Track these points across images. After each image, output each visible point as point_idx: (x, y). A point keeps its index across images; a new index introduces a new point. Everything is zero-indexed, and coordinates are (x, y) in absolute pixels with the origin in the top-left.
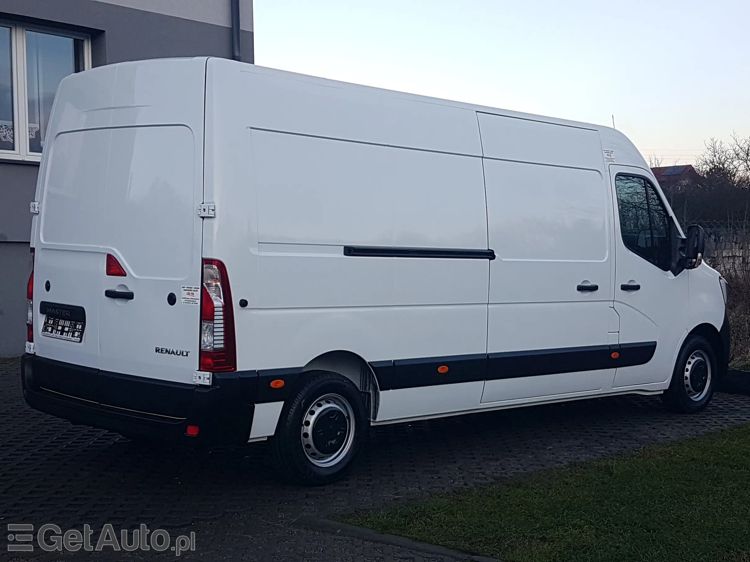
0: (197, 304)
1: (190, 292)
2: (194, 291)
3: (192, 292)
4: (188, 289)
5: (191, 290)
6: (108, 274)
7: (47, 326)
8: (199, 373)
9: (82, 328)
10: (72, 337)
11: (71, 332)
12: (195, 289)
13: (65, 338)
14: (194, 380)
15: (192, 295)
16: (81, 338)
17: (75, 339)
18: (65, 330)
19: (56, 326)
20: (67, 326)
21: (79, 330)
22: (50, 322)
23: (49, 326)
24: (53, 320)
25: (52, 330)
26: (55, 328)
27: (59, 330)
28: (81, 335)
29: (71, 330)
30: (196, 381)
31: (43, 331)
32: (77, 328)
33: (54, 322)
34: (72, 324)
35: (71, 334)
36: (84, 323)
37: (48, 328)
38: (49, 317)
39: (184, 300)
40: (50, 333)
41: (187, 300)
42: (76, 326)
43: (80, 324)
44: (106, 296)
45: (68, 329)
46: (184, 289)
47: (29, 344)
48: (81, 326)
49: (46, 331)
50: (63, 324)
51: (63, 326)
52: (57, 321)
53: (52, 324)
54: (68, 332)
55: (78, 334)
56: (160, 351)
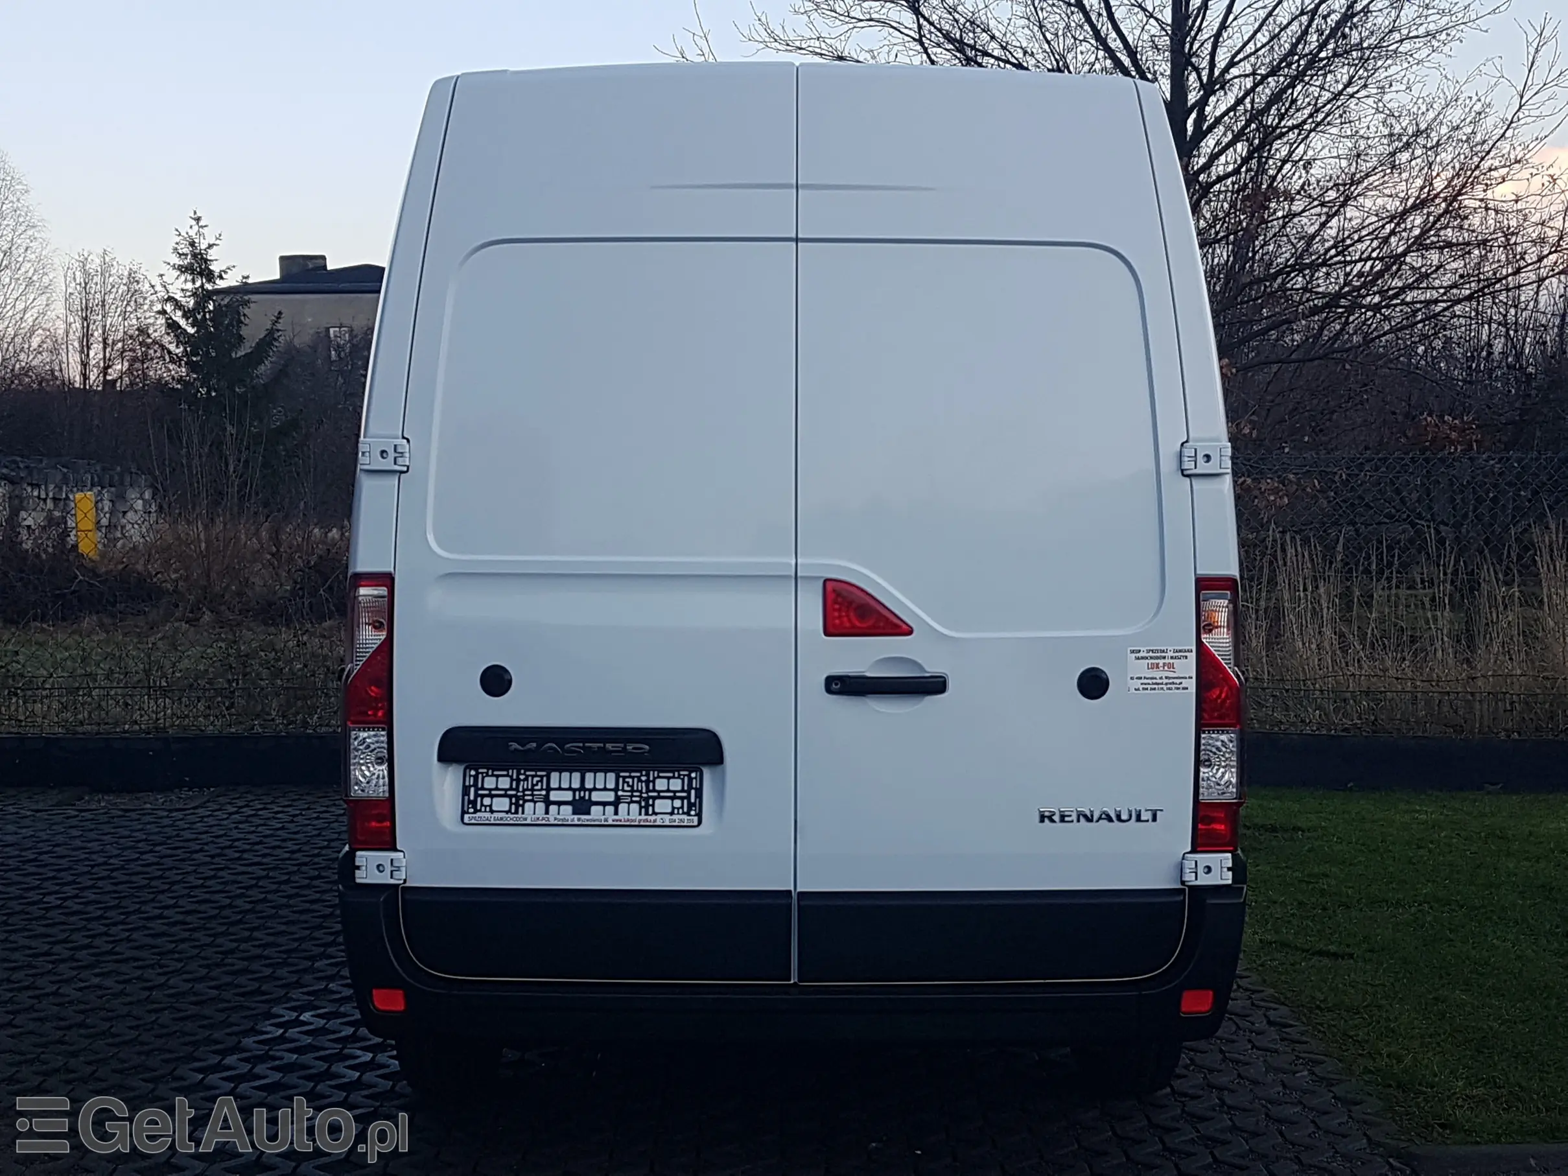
0: (1187, 688)
1: (1161, 662)
2: (1172, 658)
3: (1166, 661)
4: (1151, 654)
5: (1164, 658)
6: (827, 633)
7: (483, 796)
8: (1204, 859)
9: (686, 788)
10: (643, 817)
11: (633, 802)
12: (1177, 654)
13: (610, 822)
14: (1189, 877)
15: (1166, 668)
16: (699, 815)
17: (667, 819)
18: (594, 799)
19: (535, 793)
20: (597, 787)
21: (671, 794)
22: (490, 783)
23: (492, 796)
24: (511, 777)
25: (517, 805)
26: (530, 798)
27: (559, 804)
28: (694, 804)
29: (632, 796)
30: (1196, 879)
31: (463, 813)
32: (657, 788)
33: (518, 781)
34: (630, 780)
35: (634, 807)
36: (696, 772)
37: (487, 801)
38: (480, 771)
39: (1137, 684)
40: (503, 815)
41: (1150, 681)
42: (651, 785)
43: (674, 777)
44: (829, 690)
45: (610, 797)
46: (1137, 655)
47: (384, 856)
48: (679, 781)
49: (480, 811)
50: (576, 784)
51: (580, 790)
52: (538, 779)
53: (511, 789)
54: (616, 804)
55: (675, 805)
56: (1056, 818)
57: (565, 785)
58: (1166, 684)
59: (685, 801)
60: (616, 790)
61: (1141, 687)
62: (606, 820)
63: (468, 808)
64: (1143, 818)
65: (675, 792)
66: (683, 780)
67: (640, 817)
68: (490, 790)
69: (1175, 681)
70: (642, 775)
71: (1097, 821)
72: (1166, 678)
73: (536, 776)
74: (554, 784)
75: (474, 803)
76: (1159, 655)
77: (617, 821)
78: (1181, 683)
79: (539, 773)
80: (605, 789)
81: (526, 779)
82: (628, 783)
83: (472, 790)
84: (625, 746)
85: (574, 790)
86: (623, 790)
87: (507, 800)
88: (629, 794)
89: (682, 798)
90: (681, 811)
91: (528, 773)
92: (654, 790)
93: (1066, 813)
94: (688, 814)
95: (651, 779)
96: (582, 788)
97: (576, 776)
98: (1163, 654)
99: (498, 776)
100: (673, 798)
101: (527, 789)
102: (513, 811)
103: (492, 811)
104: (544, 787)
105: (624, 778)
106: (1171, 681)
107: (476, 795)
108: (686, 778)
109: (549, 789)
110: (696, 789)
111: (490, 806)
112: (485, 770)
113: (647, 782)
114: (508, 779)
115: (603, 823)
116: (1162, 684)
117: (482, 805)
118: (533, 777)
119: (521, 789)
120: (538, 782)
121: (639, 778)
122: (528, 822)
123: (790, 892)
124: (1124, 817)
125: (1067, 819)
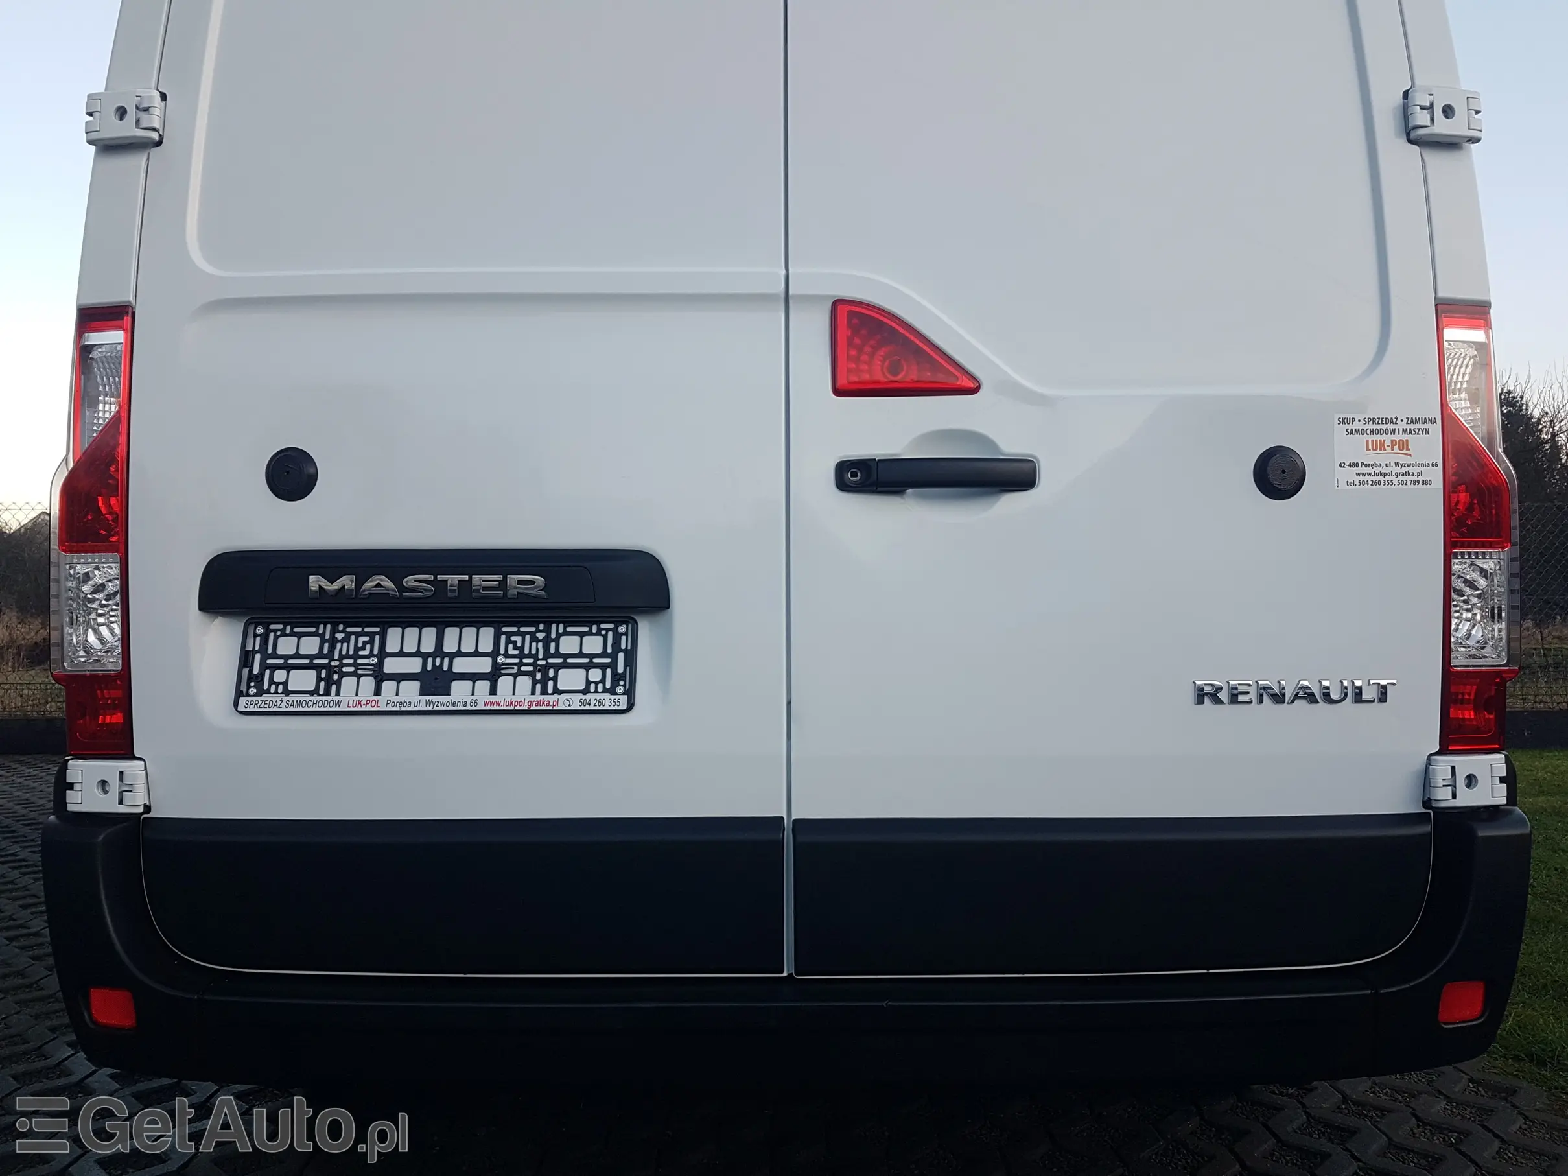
0: (1429, 482)
1: (1388, 439)
2: (1405, 432)
3: (1397, 437)
4: (1371, 426)
5: (1393, 432)
6: (838, 391)
7: (274, 668)
8: (1466, 763)
9: (609, 650)
10: (538, 697)
11: (521, 673)
12: (1412, 426)
13: (481, 707)
14: (1443, 796)
15: (1396, 448)
16: (630, 693)
17: (576, 702)
18: (457, 669)
19: (360, 661)
20: (463, 650)
21: (586, 660)
22: (286, 646)
23: (289, 668)
24: (322, 636)
25: (329, 682)
26: (352, 669)
27: (399, 678)
28: (622, 677)
29: (520, 664)
30: (1454, 797)
31: (239, 694)
32: (562, 651)
33: (333, 642)
34: (518, 639)
35: (524, 682)
36: (626, 623)
37: (280, 676)
38: (272, 627)
39: (1350, 474)
40: (307, 697)
41: (1369, 470)
42: (553, 645)
43: (590, 633)
44: (843, 485)
45: (484, 665)
46: (1350, 426)
47: (108, 768)
48: (600, 639)
49: (268, 692)
50: (428, 646)
51: (433, 655)
52: (367, 638)
53: (320, 655)
54: (493, 677)
55: (591, 679)
56: (1224, 696)
57: (410, 647)
58: (1397, 475)
59: (609, 671)
60: (494, 654)
61: (1357, 479)
62: (476, 704)
63: (249, 687)
64: (1364, 697)
65: (592, 656)
66: (605, 637)
67: (533, 698)
68: (286, 657)
69: (1411, 469)
70: (538, 631)
71: (1293, 702)
72: (1397, 465)
73: (363, 634)
74: (392, 646)
75: (259, 678)
76: (1384, 427)
77: (492, 704)
78: (1419, 474)
79: (367, 630)
80: (476, 654)
81: (346, 640)
82: (515, 642)
83: (258, 657)
84: (505, 578)
85: (425, 656)
86: (507, 655)
87: (313, 674)
88: (516, 660)
89: (603, 667)
90: (600, 687)
91: (349, 630)
92: (557, 654)
93: (1241, 688)
94: (612, 691)
95: (553, 636)
96: (439, 651)
97: (430, 634)
98: (1390, 426)
99: (300, 636)
100: (587, 667)
101: (348, 656)
102: (321, 692)
103: (287, 692)
104: (376, 652)
105: (509, 635)
106: (1404, 470)
107: (264, 666)
108: (610, 634)
109: (383, 655)
110: (626, 651)
111: (285, 684)
112: (281, 627)
113: (546, 642)
114: (317, 640)
115: (468, 708)
116: (1390, 474)
117: (272, 682)
118: (358, 635)
119: (336, 657)
120: (365, 643)
121: (533, 635)
122: (344, 708)
123: (782, 818)
124: (1335, 695)
125: (1241, 698)
